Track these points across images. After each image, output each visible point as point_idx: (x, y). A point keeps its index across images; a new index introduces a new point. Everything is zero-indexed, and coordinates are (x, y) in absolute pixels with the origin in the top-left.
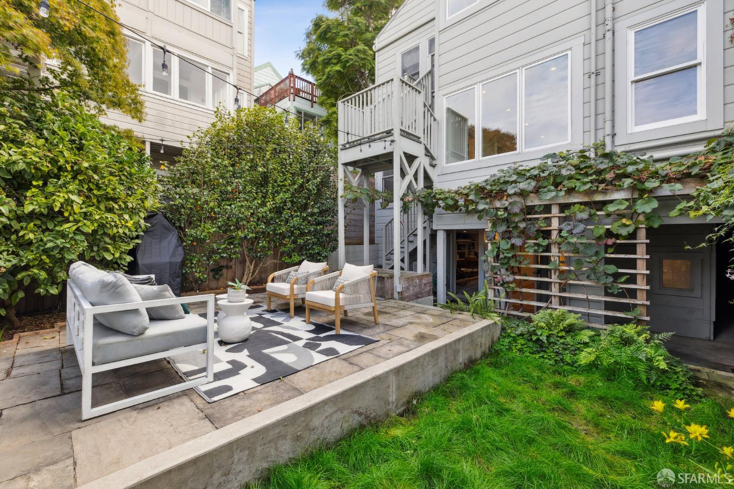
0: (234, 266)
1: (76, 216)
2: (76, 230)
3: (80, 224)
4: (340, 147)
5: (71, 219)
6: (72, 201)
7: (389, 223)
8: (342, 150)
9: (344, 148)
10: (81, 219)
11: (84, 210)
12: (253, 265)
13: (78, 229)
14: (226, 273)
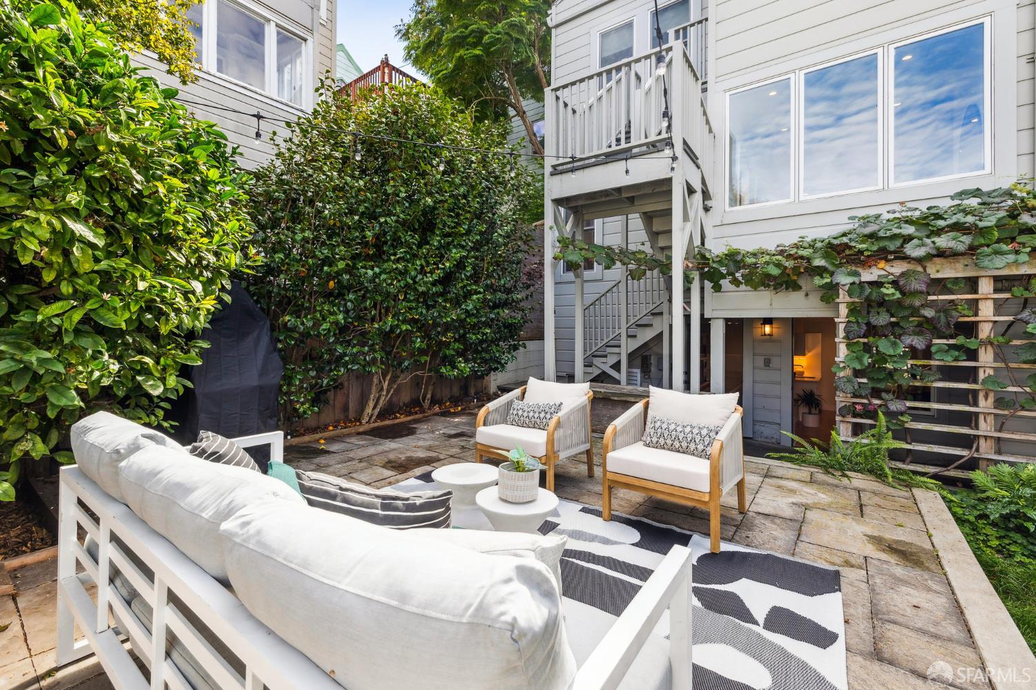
0: (346, 384)
1: (80, 282)
2: (81, 322)
3: (89, 305)
4: (548, 170)
5: (66, 289)
6: (73, 238)
7: (592, 304)
8: (552, 174)
9: (556, 171)
10: (94, 289)
11: (104, 265)
12: (387, 382)
13: (86, 319)
14: (332, 397)
